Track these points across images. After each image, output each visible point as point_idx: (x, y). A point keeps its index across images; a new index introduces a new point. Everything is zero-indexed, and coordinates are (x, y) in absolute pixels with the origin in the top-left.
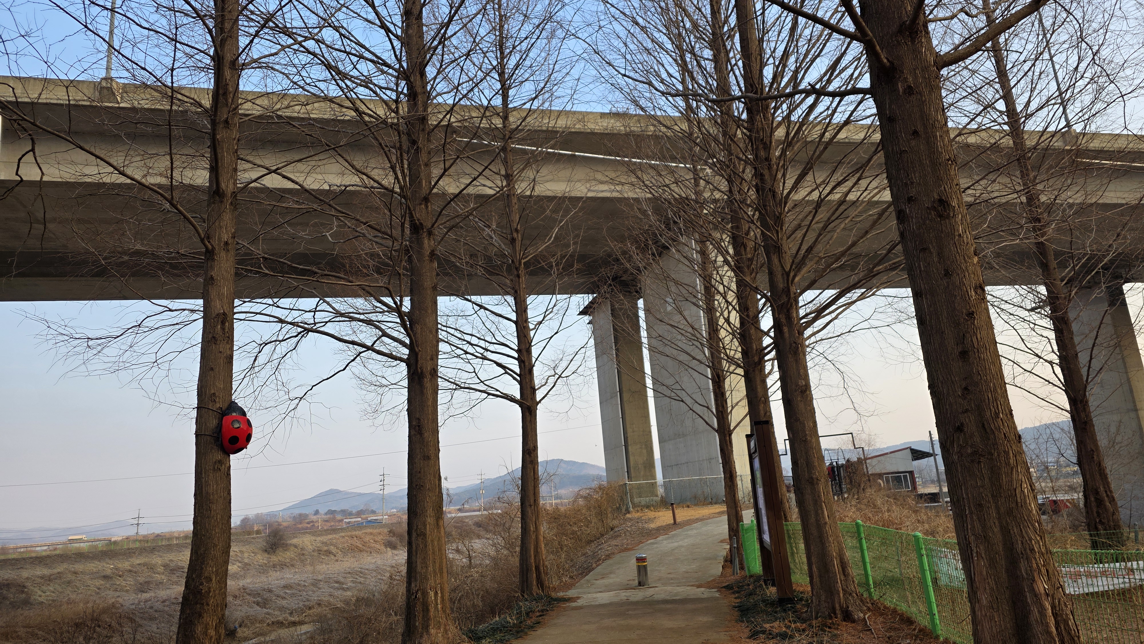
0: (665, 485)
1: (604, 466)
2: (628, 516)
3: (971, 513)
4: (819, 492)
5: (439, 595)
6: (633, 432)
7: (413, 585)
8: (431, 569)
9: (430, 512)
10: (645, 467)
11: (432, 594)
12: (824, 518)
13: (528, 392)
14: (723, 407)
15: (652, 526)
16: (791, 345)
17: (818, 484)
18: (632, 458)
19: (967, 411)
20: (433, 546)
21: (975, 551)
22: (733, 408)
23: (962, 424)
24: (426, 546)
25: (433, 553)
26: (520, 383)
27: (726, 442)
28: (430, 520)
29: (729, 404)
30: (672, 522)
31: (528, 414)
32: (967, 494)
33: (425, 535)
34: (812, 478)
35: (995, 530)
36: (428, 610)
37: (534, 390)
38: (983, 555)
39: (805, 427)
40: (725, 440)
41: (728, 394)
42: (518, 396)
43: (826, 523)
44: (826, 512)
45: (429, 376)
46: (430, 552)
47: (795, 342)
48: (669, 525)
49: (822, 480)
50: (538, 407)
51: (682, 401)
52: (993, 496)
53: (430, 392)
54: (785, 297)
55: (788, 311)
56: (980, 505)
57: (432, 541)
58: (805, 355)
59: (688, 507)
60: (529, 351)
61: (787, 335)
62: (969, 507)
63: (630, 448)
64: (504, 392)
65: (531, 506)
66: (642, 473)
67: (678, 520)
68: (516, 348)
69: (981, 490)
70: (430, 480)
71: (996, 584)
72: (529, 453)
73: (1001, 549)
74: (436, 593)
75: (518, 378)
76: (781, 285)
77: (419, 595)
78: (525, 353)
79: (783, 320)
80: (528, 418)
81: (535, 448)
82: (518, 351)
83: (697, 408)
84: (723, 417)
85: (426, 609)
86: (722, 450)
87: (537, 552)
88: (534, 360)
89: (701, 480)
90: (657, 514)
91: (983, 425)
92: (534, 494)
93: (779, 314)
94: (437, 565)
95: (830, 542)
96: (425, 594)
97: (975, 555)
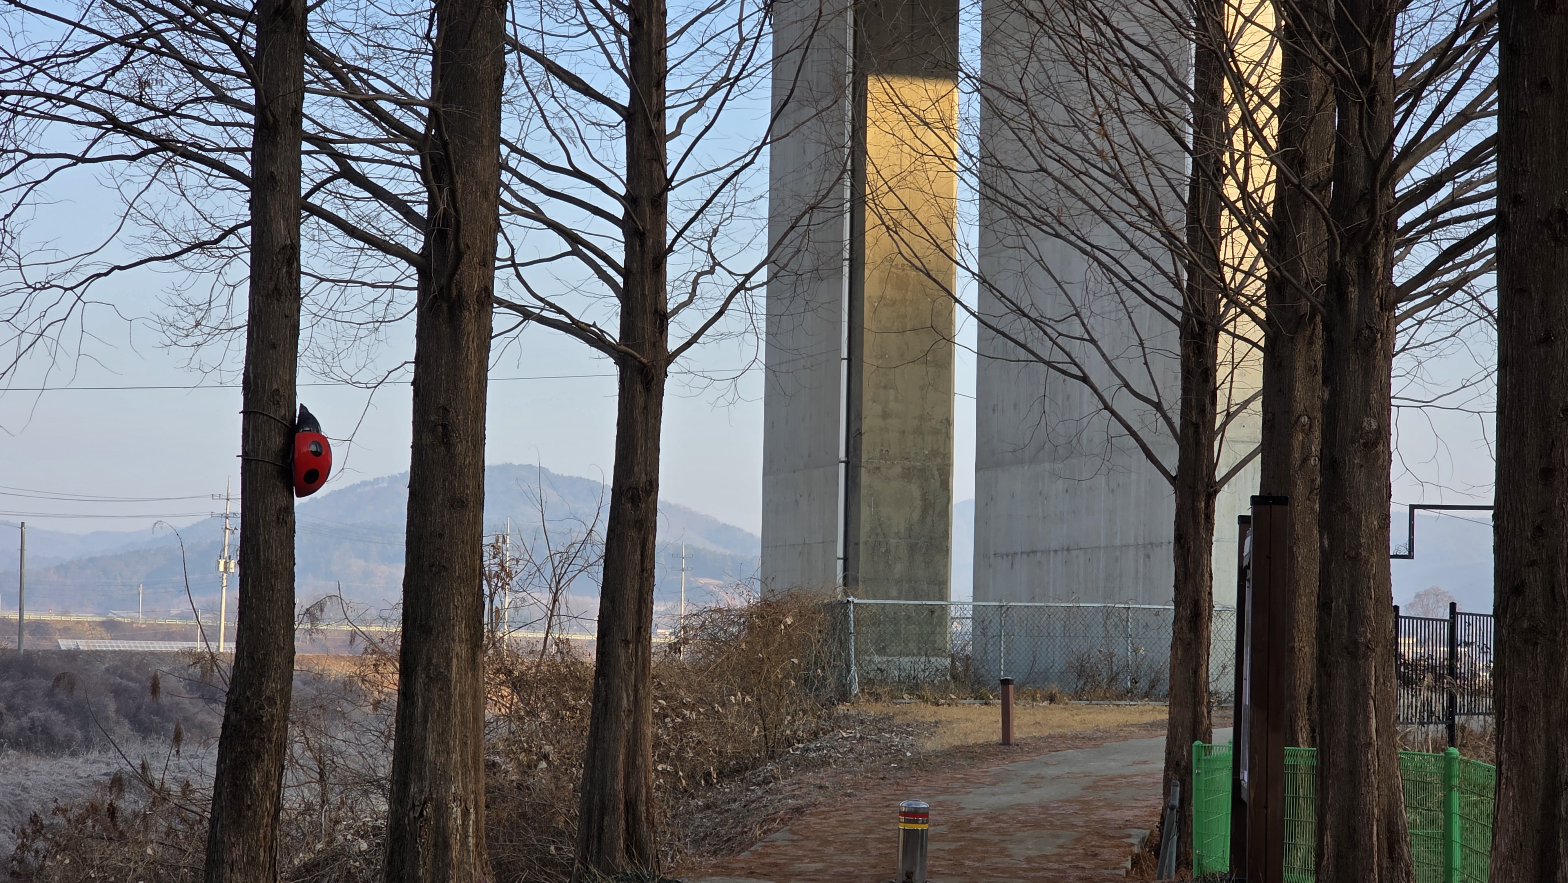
0: (980, 618)
1: (759, 533)
2: (841, 709)
3: (1510, 719)
4: (1368, 676)
5: (472, 817)
6: (885, 415)
7: (413, 789)
8: (456, 757)
9: (460, 629)
10: (912, 549)
11: (457, 811)
12: (1367, 732)
13: (647, 325)
14: (1202, 411)
15: (930, 745)
16: (1359, 333)
17: (1366, 657)
18: (865, 514)
19: (1533, 563)
20: (463, 707)
21: (1505, 775)
22: (1229, 416)
23: (1523, 583)
24: (448, 708)
25: (464, 723)
26: (624, 295)
27: (1195, 517)
28: (460, 649)
29: (1221, 405)
30: (997, 737)
31: (639, 387)
32: (1510, 691)
33: (447, 680)
34: (1356, 643)
35: (1538, 747)
36: (447, 846)
37: (662, 319)
38: (1514, 783)
39: (1359, 525)
40: (1194, 509)
41: (1222, 373)
42: (613, 330)
43: (1370, 744)
44: (1373, 721)
45: (474, 306)
46: (456, 721)
47: (1369, 327)
48: (988, 745)
49: (1379, 650)
50: (671, 368)
51: (1085, 379)
52: (1545, 696)
53: (473, 346)
54: (1364, 212)
55: (1366, 249)
56: (1524, 708)
57: (462, 696)
58: (1389, 355)
59: (1052, 699)
60: (659, 205)
61: (1354, 306)
62: (1510, 710)
63: (865, 478)
64: (576, 317)
65: (627, 642)
66: (899, 569)
67: (1017, 734)
68: (622, 190)
69: (1531, 685)
70: (463, 556)
71: (1524, 825)
72: (635, 500)
73: (1540, 776)
74: (465, 813)
75: (620, 280)
76: (1360, 184)
77: (428, 811)
78: (648, 210)
79: (1352, 271)
80: (640, 400)
81: (652, 486)
82: (629, 200)
83: (1126, 405)
84: (1198, 442)
85: (442, 844)
86: (1180, 538)
87: (632, 767)
88: (670, 234)
89: (1108, 613)
90: (944, 712)
91: (1553, 587)
92: (639, 612)
93: (1343, 255)
94: (470, 750)
95: (1370, 785)
96: (442, 810)
97: (1504, 781)
